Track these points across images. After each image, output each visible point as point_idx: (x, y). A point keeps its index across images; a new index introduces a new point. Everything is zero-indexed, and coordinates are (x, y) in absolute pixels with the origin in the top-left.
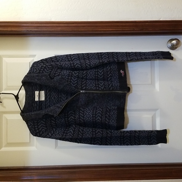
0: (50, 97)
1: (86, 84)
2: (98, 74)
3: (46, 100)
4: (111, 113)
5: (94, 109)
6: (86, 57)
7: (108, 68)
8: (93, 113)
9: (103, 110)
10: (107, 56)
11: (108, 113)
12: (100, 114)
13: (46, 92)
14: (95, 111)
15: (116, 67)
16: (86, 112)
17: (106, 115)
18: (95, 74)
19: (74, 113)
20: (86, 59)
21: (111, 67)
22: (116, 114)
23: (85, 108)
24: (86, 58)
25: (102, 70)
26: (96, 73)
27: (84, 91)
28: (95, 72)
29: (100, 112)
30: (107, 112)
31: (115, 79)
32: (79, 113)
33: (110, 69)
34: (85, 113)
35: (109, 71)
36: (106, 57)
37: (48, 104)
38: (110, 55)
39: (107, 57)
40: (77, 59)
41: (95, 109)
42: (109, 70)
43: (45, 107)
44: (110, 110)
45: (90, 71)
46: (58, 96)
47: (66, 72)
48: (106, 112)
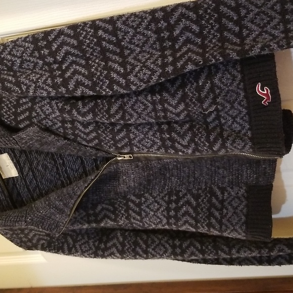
0: (31, 165)
1: (130, 140)
2: (165, 110)
3: (22, 174)
4: (225, 211)
5: (169, 198)
6: (110, 42)
7: (204, 83)
8: (168, 213)
9: (198, 205)
10: (194, 27)
11: (217, 214)
12: (191, 217)
13: (15, 156)
14: (173, 205)
15: (234, 78)
16: (148, 207)
17: (209, 219)
18: (155, 110)
19: (111, 208)
20: (108, 50)
21: (216, 81)
22: (245, 211)
23: (142, 196)
24: (111, 47)
25: (180, 93)
26: (160, 107)
27: (127, 157)
28: (154, 103)
29: (191, 211)
30: (213, 210)
31: (234, 118)
32: (127, 211)
33: (212, 89)
34: (144, 211)
35: (206, 97)
36: (190, 31)
37: (31, 182)
38: (207, 21)
39: (194, 33)
40: (77, 56)
41: (174, 198)
42: (208, 93)
43: (26, 190)
44: (222, 202)
45: (136, 102)
46: (56, 162)
47: (51, 107)
48: (209, 209)
